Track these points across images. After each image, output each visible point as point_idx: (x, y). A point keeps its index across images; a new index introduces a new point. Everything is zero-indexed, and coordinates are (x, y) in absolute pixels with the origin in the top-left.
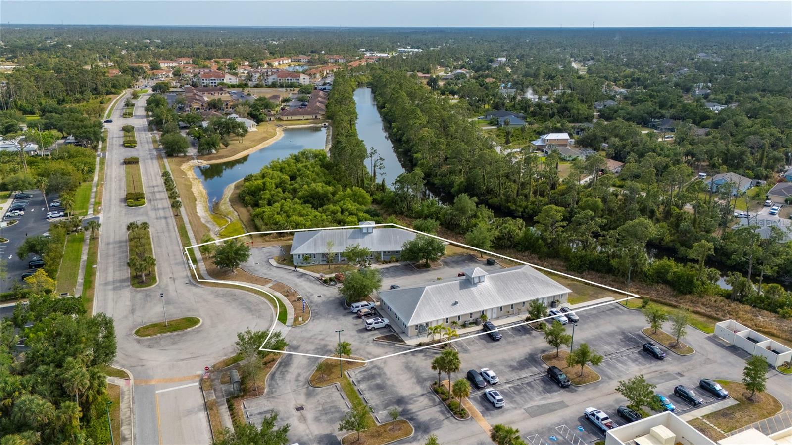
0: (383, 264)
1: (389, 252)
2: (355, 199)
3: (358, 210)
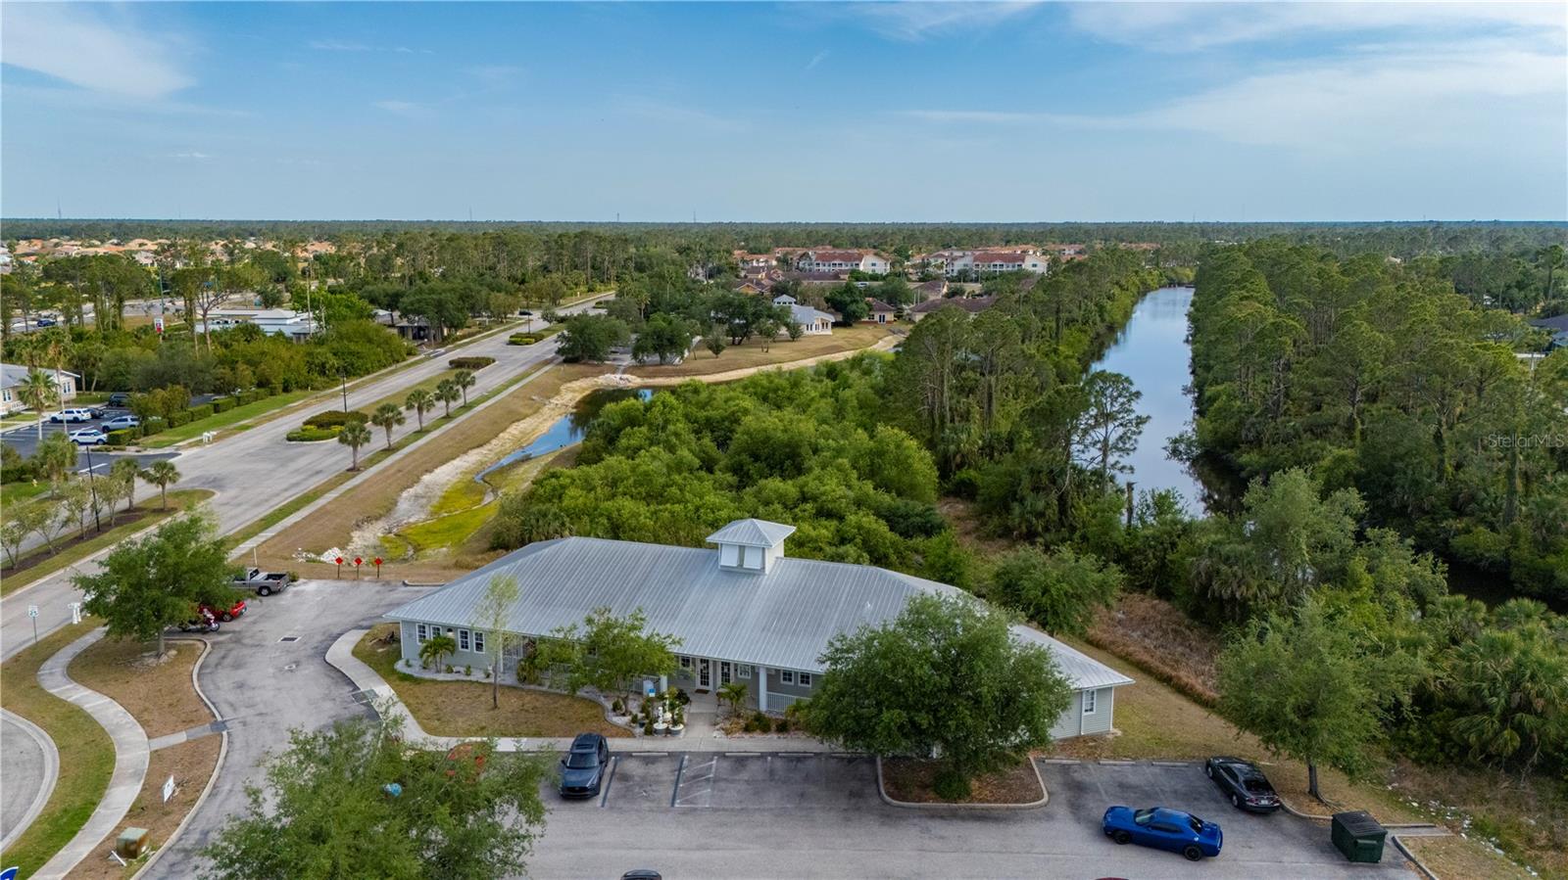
0: (747, 729)
1: (805, 678)
2: (872, 467)
3: (859, 503)
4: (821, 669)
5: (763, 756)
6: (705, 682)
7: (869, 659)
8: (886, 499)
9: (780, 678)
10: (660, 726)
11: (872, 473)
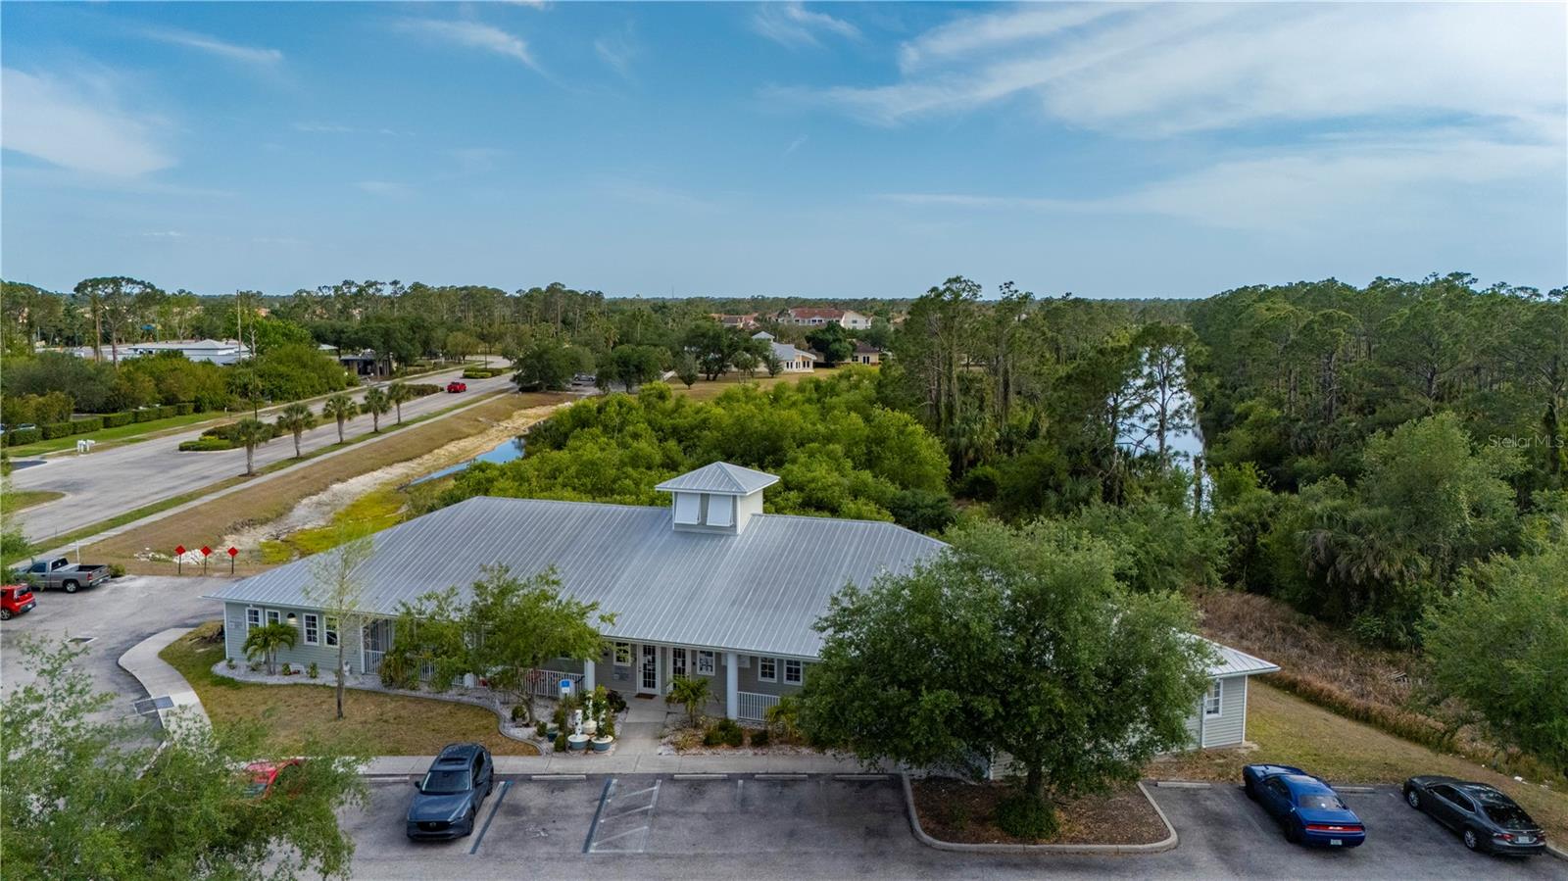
0: (708, 743)
1: (793, 670)
2: (870, 456)
3: (855, 493)
5: (730, 779)
6: (649, 681)
8: (889, 489)
10: (578, 738)
11: (870, 462)
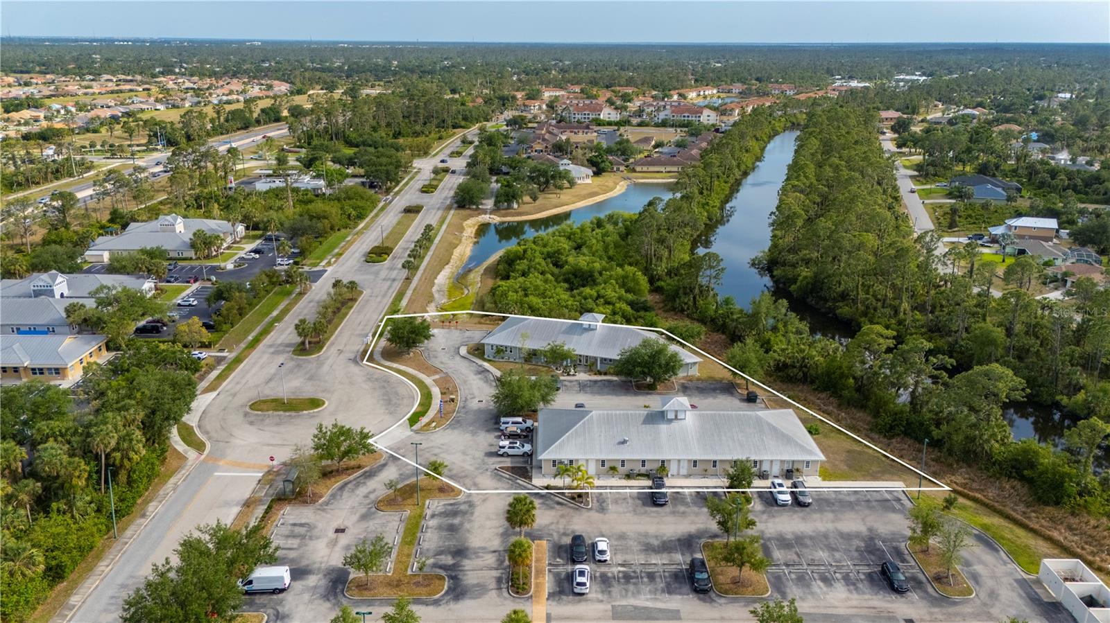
1: (611, 360)
2: (624, 283)
3: (620, 298)
4: (618, 358)
5: (601, 381)
7: (630, 355)
8: (630, 296)
9: (604, 360)
10: (571, 373)
11: (623, 285)
